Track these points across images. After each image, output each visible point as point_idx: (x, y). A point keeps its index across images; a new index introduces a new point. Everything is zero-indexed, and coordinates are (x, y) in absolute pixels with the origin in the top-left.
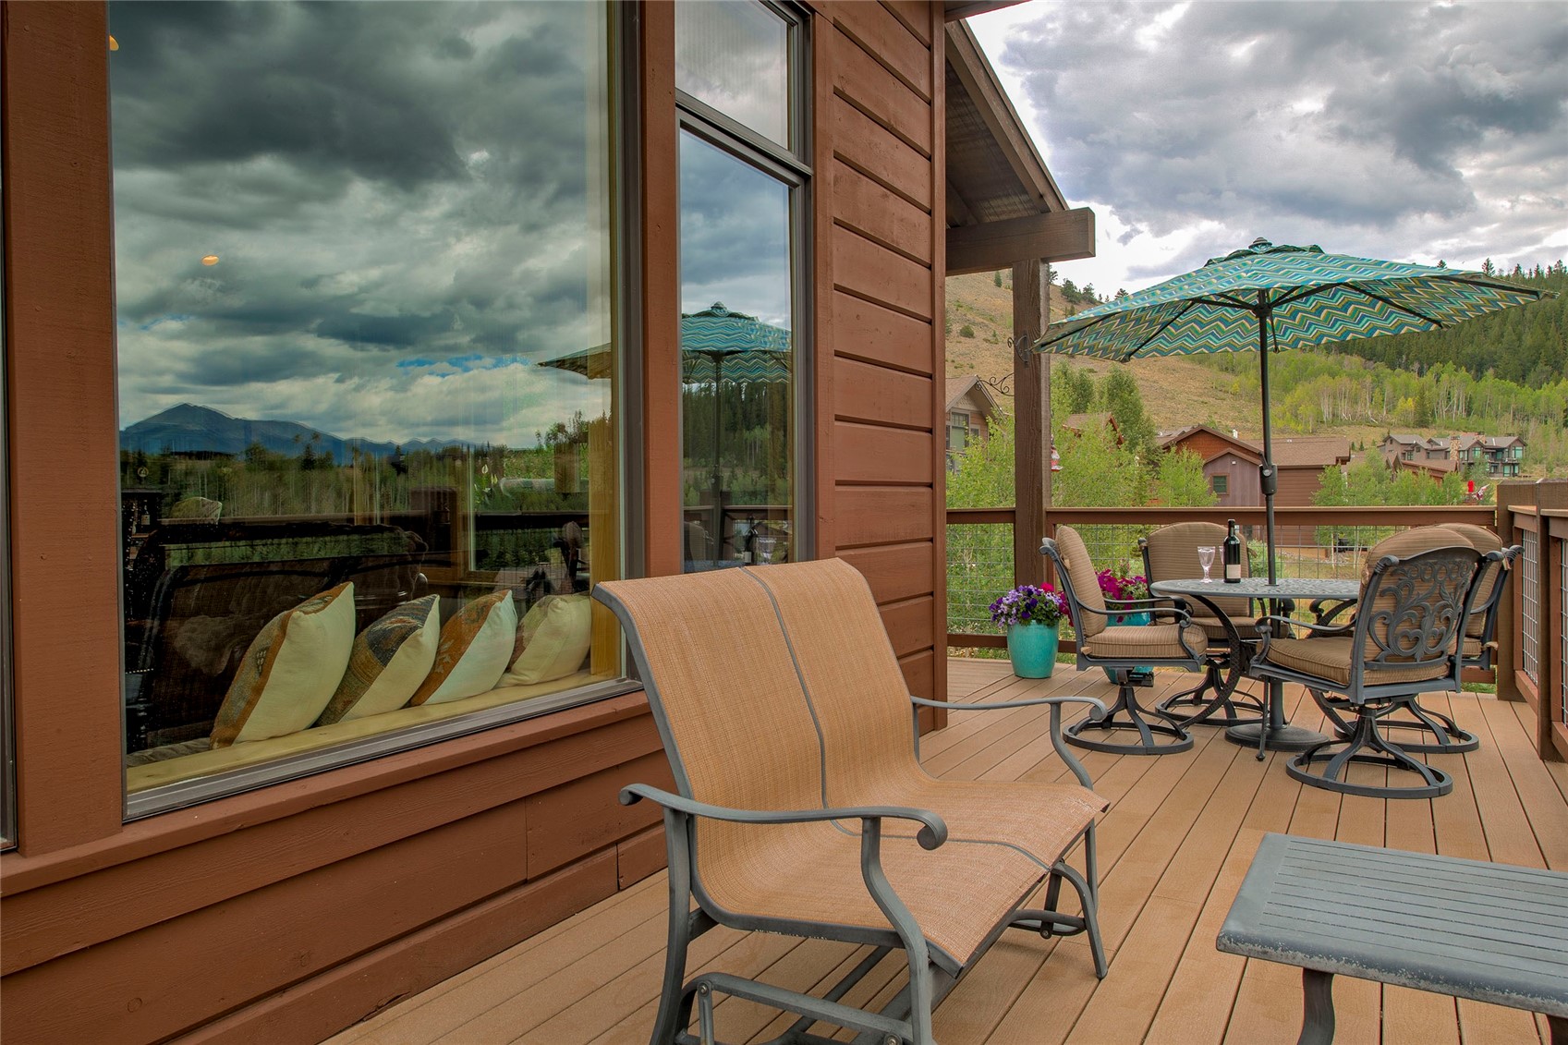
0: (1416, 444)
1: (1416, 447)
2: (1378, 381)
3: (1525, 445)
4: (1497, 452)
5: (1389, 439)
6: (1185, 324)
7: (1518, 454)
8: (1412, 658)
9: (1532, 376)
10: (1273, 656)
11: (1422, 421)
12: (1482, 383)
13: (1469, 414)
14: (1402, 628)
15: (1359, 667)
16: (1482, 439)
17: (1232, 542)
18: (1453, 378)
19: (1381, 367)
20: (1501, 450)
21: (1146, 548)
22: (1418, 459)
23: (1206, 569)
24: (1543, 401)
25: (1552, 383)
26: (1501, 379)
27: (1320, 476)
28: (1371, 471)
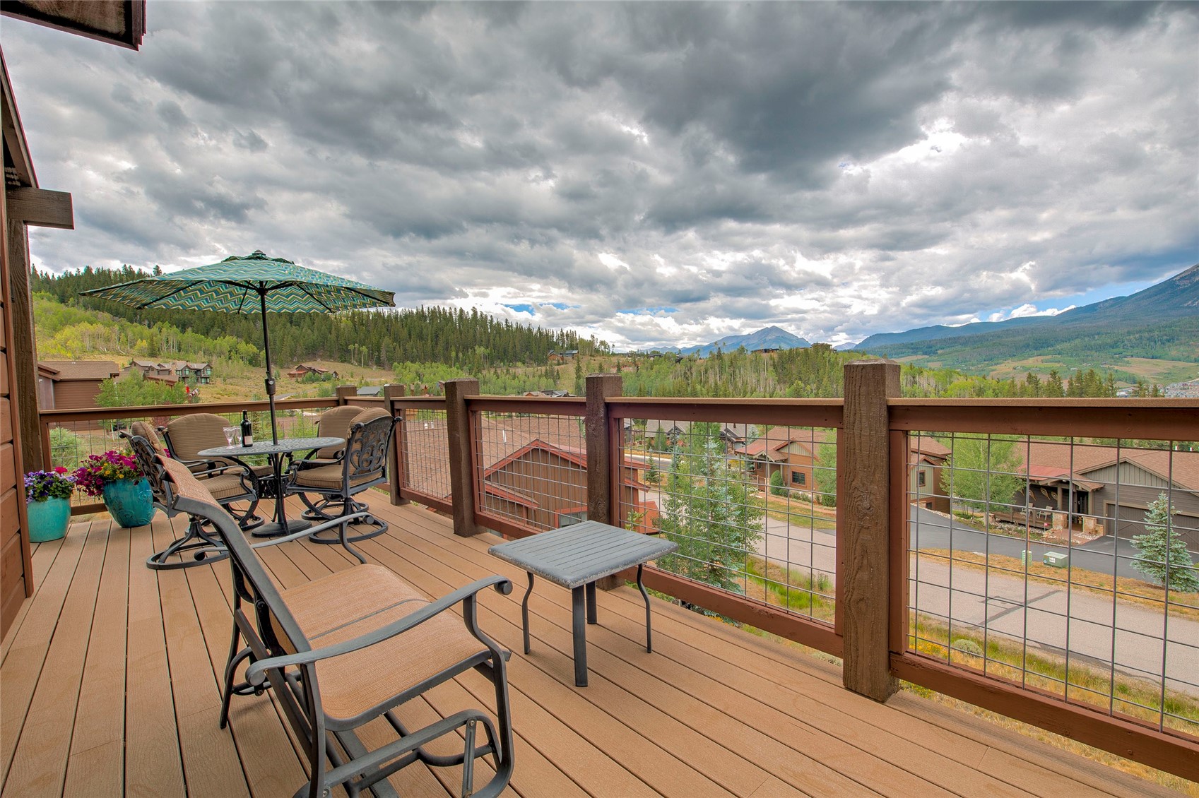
0: (151, 366)
1: (151, 368)
2: (123, 328)
3: (211, 368)
4: (197, 371)
5: (133, 363)
6: (193, 291)
7: (209, 372)
8: (369, 470)
9: (211, 333)
10: (299, 481)
11: (153, 353)
12: (186, 334)
13: (179, 351)
14: (365, 456)
15: (348, 479)
16: (189, 364)
17: (247, 423)
18: (169, 330)
19: (124, 321)
20: (199, 370)
21: (167, 433)
22: (153, 374)
23: (230, 440)
24: (218, 347)
25: (222, 337)
26: (196, 333)
27: (100, 385)
28: (135, 381)
